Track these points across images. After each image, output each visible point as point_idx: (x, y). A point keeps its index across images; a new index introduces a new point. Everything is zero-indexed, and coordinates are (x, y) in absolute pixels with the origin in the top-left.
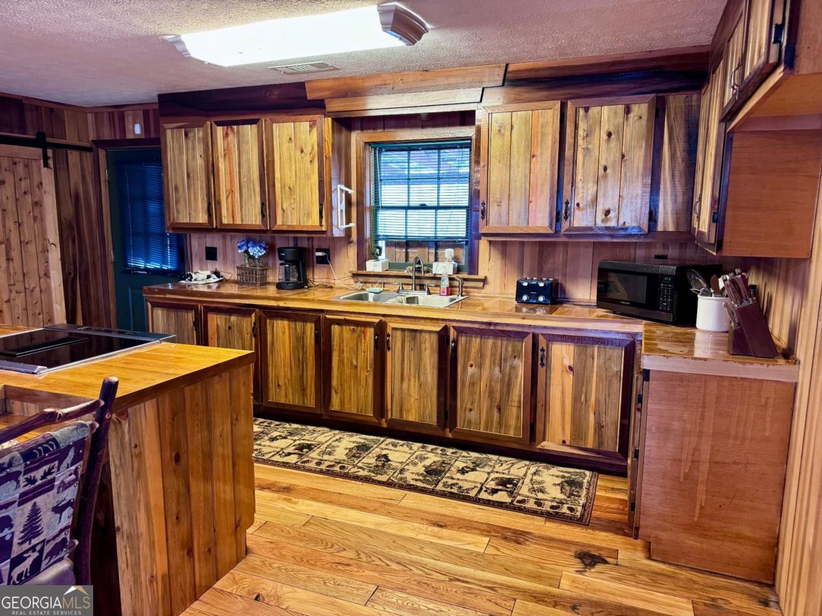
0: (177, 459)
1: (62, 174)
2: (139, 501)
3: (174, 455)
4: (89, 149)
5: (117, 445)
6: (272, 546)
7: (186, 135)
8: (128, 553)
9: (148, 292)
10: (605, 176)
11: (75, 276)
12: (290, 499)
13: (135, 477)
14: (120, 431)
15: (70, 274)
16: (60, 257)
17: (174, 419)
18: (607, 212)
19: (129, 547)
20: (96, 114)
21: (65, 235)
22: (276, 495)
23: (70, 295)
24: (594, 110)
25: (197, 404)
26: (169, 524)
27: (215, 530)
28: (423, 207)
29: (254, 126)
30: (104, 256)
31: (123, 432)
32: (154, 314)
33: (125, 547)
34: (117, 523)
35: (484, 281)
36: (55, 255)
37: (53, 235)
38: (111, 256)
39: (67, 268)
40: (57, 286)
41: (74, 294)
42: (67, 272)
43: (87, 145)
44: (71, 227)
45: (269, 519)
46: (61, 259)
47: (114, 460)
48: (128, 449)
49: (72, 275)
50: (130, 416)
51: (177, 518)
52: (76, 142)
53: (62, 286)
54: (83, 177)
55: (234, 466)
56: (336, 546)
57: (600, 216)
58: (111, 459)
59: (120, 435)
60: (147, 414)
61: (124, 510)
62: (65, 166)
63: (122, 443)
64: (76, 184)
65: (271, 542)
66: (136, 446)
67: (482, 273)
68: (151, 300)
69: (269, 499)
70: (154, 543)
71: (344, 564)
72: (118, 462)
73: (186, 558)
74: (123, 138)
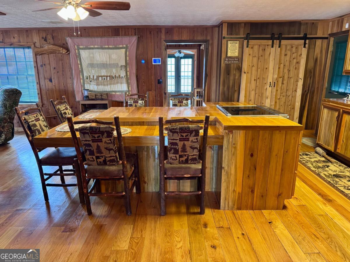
0: (252, 155)
1: (311, 51)
2: (233, 163)
3: (250, 153)
4: (327, 38)
5: (227, 141)
6: (297, 213)
8: (226, 178)
9: (324, 101)
11: (308, 92)
12: (326, 204)
13: (232, 154)
14: (228, 137)
15: (306, 91)
16: (302, 84)
17: (252, 140)
19: (227, 176)
21: (307, 75)
22: (322, 199)
23: (304, 100)
25: (265, 139)
26: (244, 177)
27: (267, 190)
30: (323, 85)
31: (230, 138)
32: (324, 111)
33: (225, 175)
34: (223, 166)
36: (300, 83)
37: (301, 75)
38: (326, 85)
39: (305, 89)
40: (299, 95)
41: (306, 100)
42: (305, 90)
43: (326, 36)
44: (311, 72)
45: (307, 205)
46: (303, 85)
47: (225, 145)
48: (231, 144)
49: (307, 92)
50: (234, 133)
51: (248, 176)
52: (321, 36)
53: (301, 96)
54: (321, 51)
55: (282, 170)
56: (322, 229)
58: (224, 145)
59: (228, 138)
60: (240, 135)
61: (226, 163)
62: (314, 47)
63: (229, 142)
64: (317, 54)
65: (298, 212)
66: (234, 144)
68: (324, 105)
69: (317, 199)
70: (236, 179)
71: (316, 237)
72: (226, 147)
73: (250, 193)
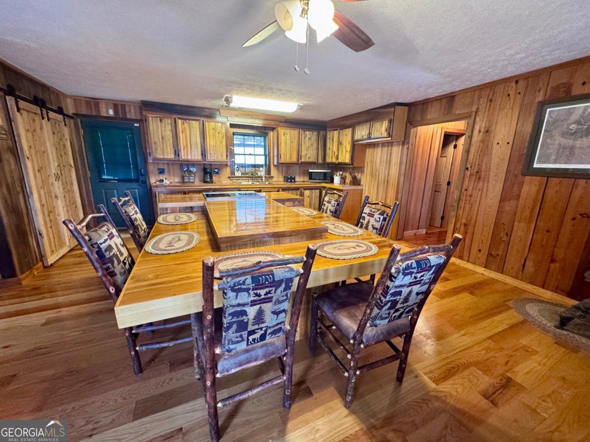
7: (161, 121)
10: (308, 149)
18: (309, 158)
20: (75, 100)
24: (306, 132)
28: (250, 154)
29: (197, 122)
35: (272, 177)
57: (307, 159)
67: (272, 175)
74: (98, 115)
